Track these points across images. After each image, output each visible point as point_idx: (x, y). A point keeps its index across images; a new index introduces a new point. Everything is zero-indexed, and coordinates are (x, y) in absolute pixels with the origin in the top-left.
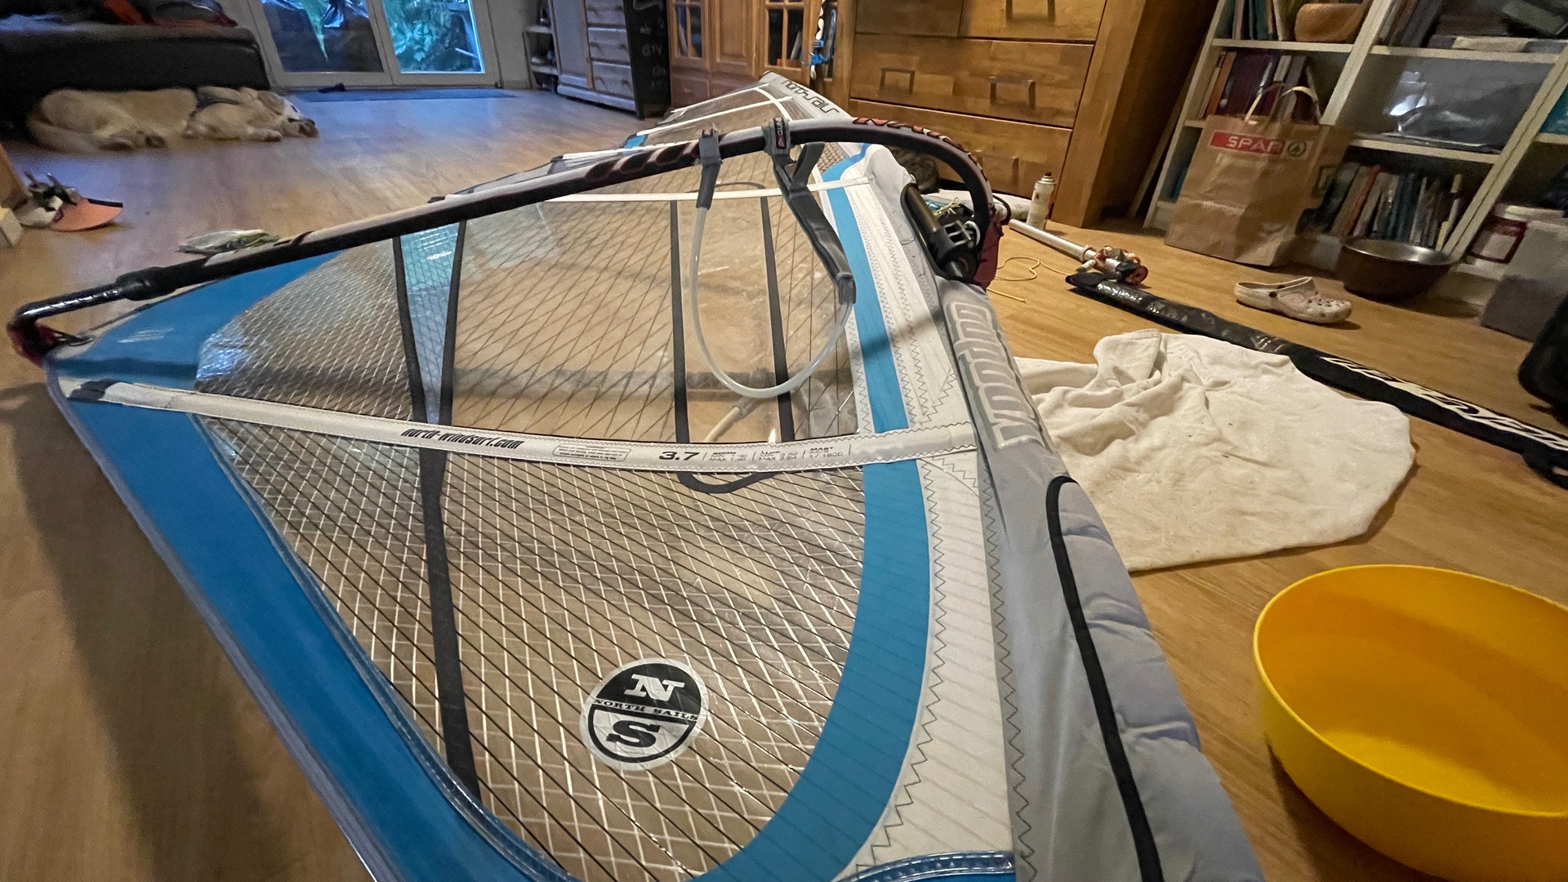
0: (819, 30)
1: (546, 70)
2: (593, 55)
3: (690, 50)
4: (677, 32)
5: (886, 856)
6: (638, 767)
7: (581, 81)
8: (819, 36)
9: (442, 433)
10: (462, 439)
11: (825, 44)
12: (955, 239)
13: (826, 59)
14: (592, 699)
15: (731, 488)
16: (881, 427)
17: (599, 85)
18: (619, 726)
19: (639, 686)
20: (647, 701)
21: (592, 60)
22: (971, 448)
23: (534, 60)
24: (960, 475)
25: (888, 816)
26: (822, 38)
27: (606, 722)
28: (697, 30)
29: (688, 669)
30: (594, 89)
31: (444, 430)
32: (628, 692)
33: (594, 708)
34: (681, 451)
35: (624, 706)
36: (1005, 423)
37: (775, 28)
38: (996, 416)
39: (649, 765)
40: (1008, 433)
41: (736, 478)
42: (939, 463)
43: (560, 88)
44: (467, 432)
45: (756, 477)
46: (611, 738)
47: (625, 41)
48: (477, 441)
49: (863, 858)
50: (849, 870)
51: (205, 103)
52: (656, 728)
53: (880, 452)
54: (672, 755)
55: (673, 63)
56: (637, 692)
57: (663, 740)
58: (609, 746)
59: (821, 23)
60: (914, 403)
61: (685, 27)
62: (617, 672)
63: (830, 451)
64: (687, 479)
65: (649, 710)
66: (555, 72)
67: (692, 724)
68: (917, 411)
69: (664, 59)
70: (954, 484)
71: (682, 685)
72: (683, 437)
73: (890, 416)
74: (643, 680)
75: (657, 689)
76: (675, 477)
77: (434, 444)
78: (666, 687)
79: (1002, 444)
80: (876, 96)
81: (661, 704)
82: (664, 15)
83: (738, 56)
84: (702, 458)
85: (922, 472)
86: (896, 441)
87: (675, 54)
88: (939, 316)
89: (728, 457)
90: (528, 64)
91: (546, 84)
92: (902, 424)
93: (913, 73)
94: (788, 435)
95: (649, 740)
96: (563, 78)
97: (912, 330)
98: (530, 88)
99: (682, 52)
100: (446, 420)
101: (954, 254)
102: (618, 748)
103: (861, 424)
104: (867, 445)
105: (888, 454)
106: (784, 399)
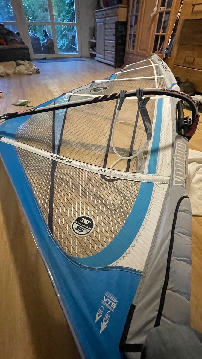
0: (169, 42)
1: (93, 53)
2: (106, 49)
3: (131, 47)
4: (129, 43)
5: (119, 265)
6: (79, 235)
7: (102, 56)
8: (168, 44)
9: (57, 157)
10: (60, 159)
11: (170, 47)
12: (185, 122)
13: (169, 52)
14: (74, 221)
15: (112, 181)
16: (149, 173)
17: (106, 57)
18: (78, 227)
19: (83, 220)
20: (83, 224)
21: (105, 50)
22: (168, 183)
23: (91, 50)
24: (162, 189)
25: (121, 258)
26: (169, 45)
27: (76, 226)
28: (134, 41)
29: (93, 219)
30: (104, 59)
31: (58, 156)
32: (81, 221)
33: (74, 222)
34: (104, 169)
35: (79, 224)
36: (177, 180)
37: (156, 41)
38: (175, 177)
39: (81, 236)
40: (176, 182)
41: (114, 179)
42: (159, 185)
43: (96, 58)
44: (62, 157)
45: (118, 179)
46: (76, 229)
47: (114, 45)
48: (63, 160)
49: (114, 264)
50: (111, 265)
51: (18, 65)
52: (84, 229)
53: (147, 179)
54: (86, 235)
55: (126, 51)
56: (82, 221)
57: (85, 232)
58: (75, 230)
59: (170, 40)
60: (159, 168)
61: (131, 41)
62: (79, 217)
63: (136, 177)
64: (103, 177)
65: (84, 225)
66: (95, 53)
67: (91, 230)
68: (159, 170)
69: (124, 50)
70: (161, 192)
71: (91, 222)
72: (105, 166)
73: (152, 170)
74: (84, 219)
75: (86, 222)
76: (101, 176)
77: (55, 159)
78: (88, 222)
79: (174, 184)
80: (182, 65)
81: (86, 225)
82: (126, 36)
83: (144, 50)
84: (108, 172)
85: (154, 186)
86: (151, 177)
87: (127, 49)
88: (173, 145)
89: (113, 173)
90: (89, 50)
91: (93, 56)
92: (154, 173)
93: (195, 58)
94: (128, 170)
95: (82, 231)
96: (97, 55)
97: (165, 148)
98: (89, 58)
99: (129, 49)
100: (58, 154)
101: (183, 127)
102: (76, 231)
103: (145, 171)
104: (144, 177)
105: (148, 180)
106: (129, 161)
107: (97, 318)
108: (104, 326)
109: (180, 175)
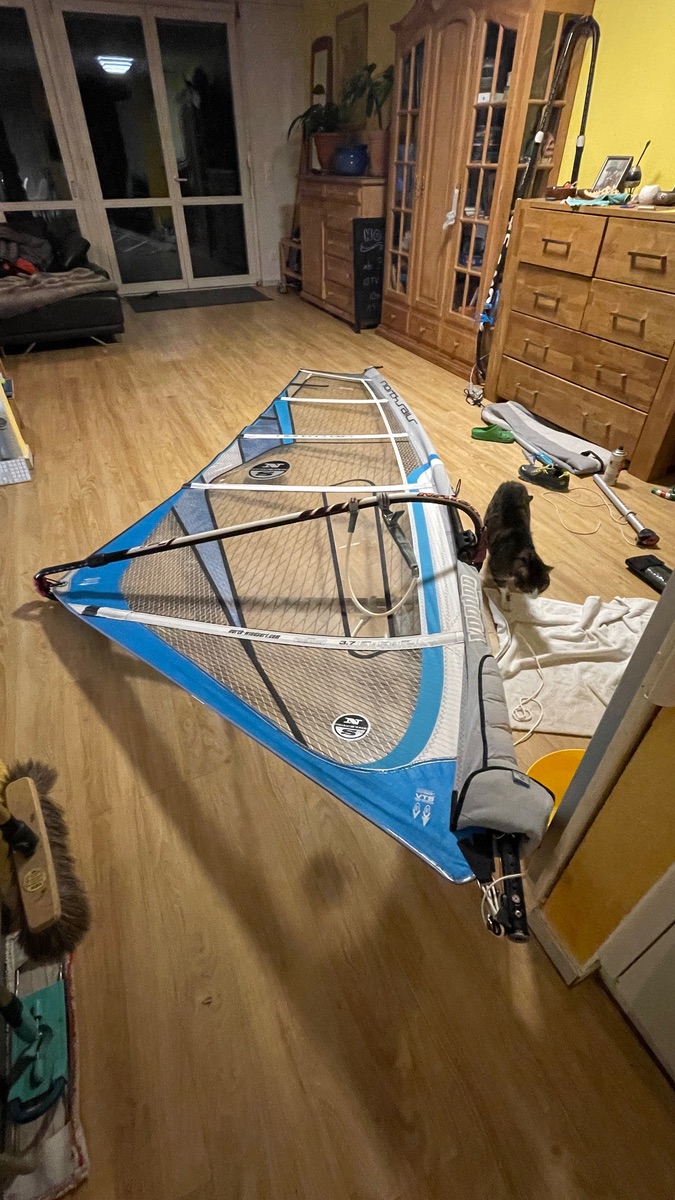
5: (423, 759)
6: (352, 740)
9: (245, 632)
12: (467, 540)
14: (334, 723)
15: (370, 656)
16: (431, 631)
18: (345, 730)
19: (348, 721)
22: (462, 641)
24: (457, 653)
25: (424, 750)
29: (362, 716)
32: (345, 722)
33: (336, 726)
34: (348, 640)
35: (345, 725)
36: (473, 633)
38: (471, 631)
39: (355, 739)
40: (472, 637)
41: (372, 653)
42: (450, 648)
44: (255, 631)
45: (380, 652)
46: (342, 733)
48: (261, 635)
49: (416, 760)
50: (413, 762)
52: (355, 731)
53: (429, 643)
54: (362, 737)
57: (358, 734)
58: (342, 735)
60: (444, 622)
62: (340, 717)
63: (410, 642)
64: (351, 652)
65: (352, 726)
67: (366, 730)
68: (445, 626)
70: (455, 656)
71: (361, 720)
72: (348, 634)
73: (434, 628)
74: (349, 719)
75: (353, 721)
76: (347, 652)
77: (243, 636)
78: (356, 721)
79: (470, 640)
81: (355, 725)
84: (358, 644)
85: (444, 651)
86: (436, 638)
89: (367, 644)
92: (439, 631)
94: (393, 634)
95: (354, 734)
100: (244, 626)
101: (465, 548)
102: (345, 735)
103: (422, 630)
104: (423, 640)
105: (432, 643)
106: (390, 617)
107: (415, 815)
108: (426, 819)
109: (476, 626)
